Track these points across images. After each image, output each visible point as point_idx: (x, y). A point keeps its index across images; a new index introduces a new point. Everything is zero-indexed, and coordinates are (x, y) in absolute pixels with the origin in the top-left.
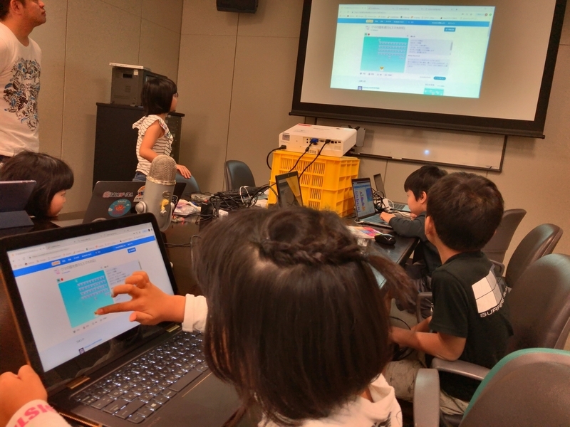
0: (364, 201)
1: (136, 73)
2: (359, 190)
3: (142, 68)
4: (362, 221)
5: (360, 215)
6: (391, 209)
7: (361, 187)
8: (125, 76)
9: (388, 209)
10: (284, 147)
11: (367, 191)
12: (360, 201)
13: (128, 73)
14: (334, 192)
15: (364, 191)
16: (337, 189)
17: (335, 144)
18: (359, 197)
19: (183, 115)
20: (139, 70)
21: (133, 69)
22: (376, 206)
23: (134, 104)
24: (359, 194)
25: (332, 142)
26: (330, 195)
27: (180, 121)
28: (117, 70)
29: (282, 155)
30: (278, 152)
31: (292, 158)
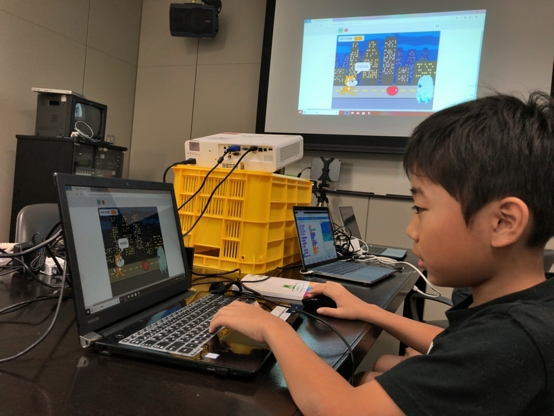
0: (316, 238)
1: (64, 99)
2: (306, 224)
3: (70, 92)
4: (310, 272)
5: (307, 261)
6: (364, 254)
7: (310, 218)
8: (52, 103)
9: (360, 253)
10: (193, 162)
11: (323, 225)
12: (309, 241)
13: (55, 99)
14: (262, 225)
15: (316, 225)
16: (267, 220)
17: (264, 153)
18: (308, 234)
19: (125, 149)
20: (67, 95)
21: (60, 95)
22: (339, 248)
23: (61, 135)
24: (306, 228)
25: (260, 150)
26: (256, 230)
27: (122, 155)
28: (43, 96)
29: (184, 170)
30: (179, 166)
31: (198, 175)
